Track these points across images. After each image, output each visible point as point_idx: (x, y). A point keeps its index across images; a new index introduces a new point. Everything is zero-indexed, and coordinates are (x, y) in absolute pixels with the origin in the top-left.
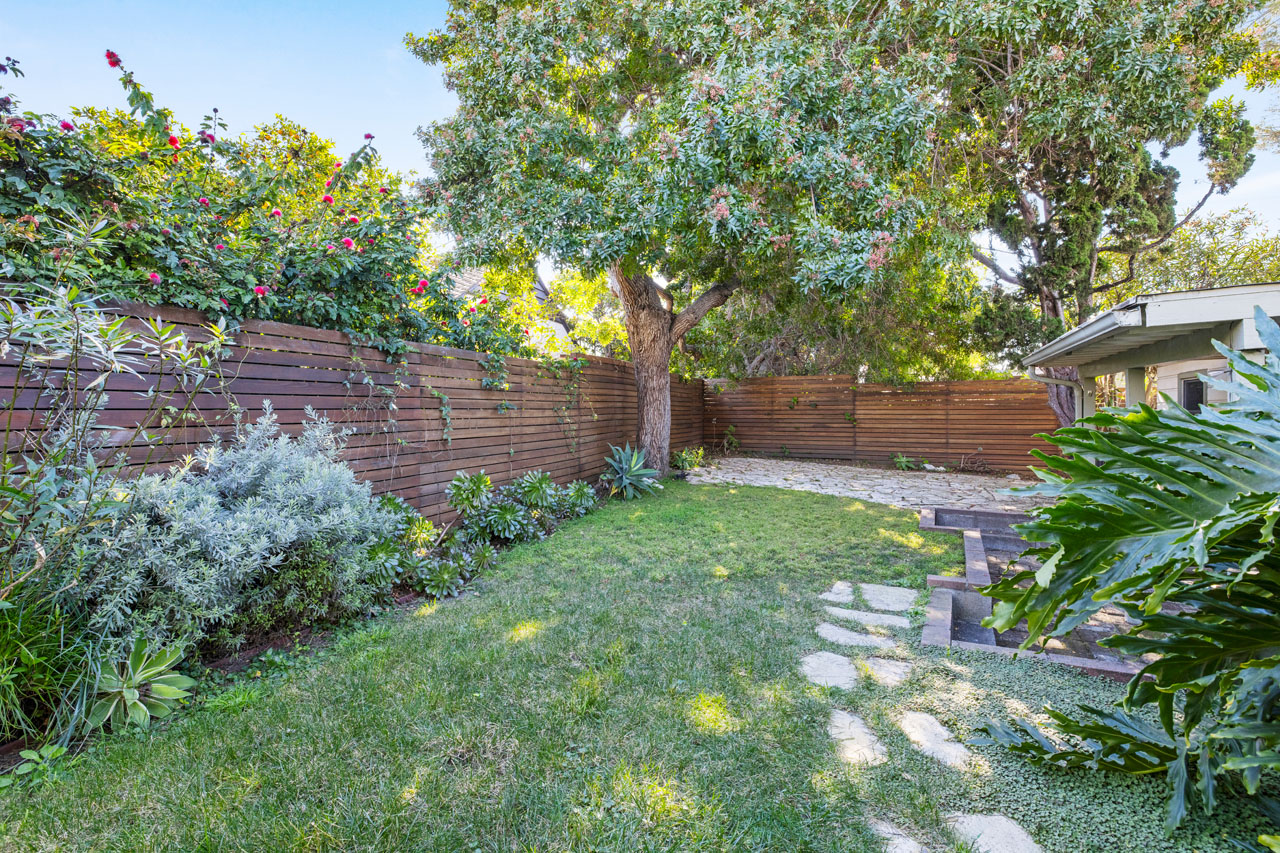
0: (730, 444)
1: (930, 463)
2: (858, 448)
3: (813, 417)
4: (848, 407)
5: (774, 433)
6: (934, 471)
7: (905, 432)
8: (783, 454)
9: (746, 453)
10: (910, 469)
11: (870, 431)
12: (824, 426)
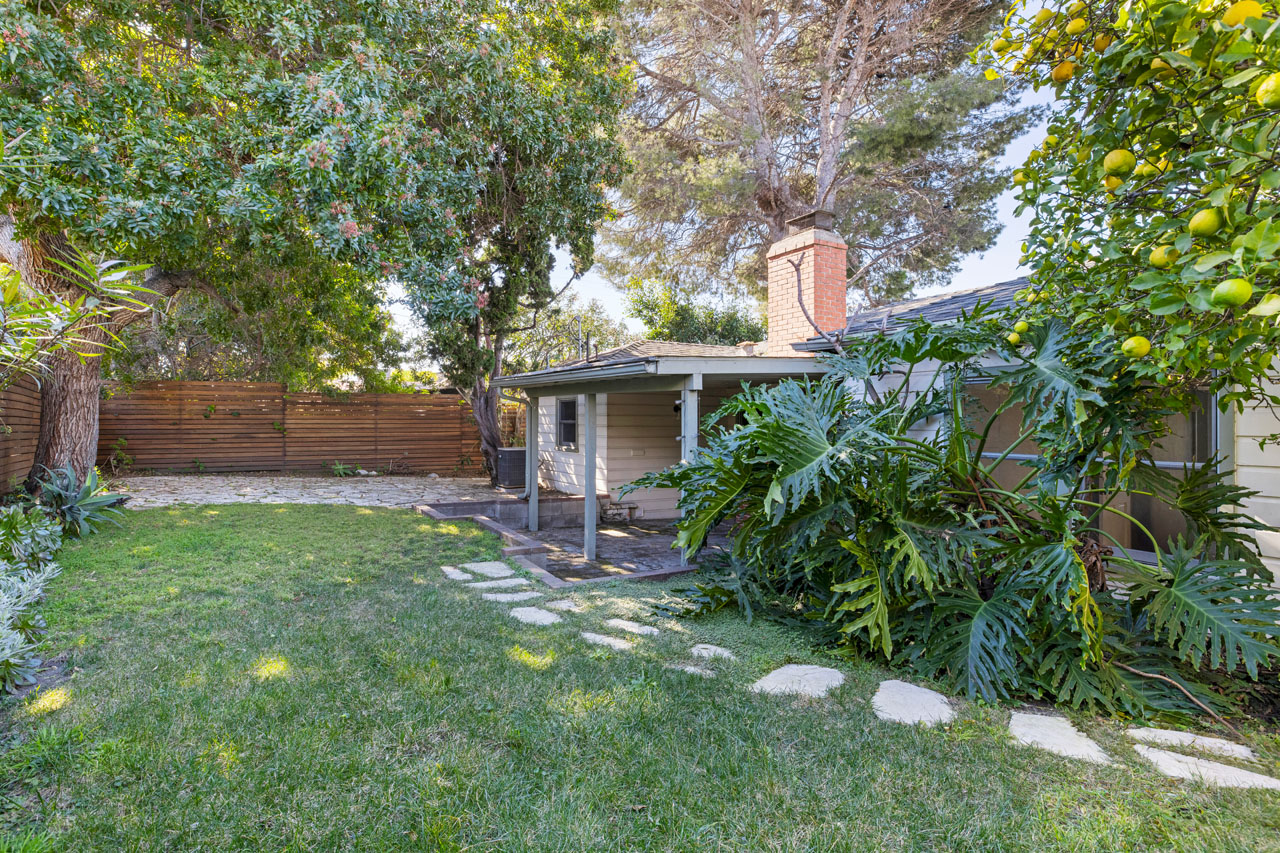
0: (120, 461)
1: (363, 468)
2: (287, 458)
3: (236, 427)
4: (277, 416)
5: (183, 446)
6: (367, 476)
7: (336, 440)
8: (196, 470)
9: (142, 470)
10: (346, 475)
11: (301, 441)
12: (248, 436)
